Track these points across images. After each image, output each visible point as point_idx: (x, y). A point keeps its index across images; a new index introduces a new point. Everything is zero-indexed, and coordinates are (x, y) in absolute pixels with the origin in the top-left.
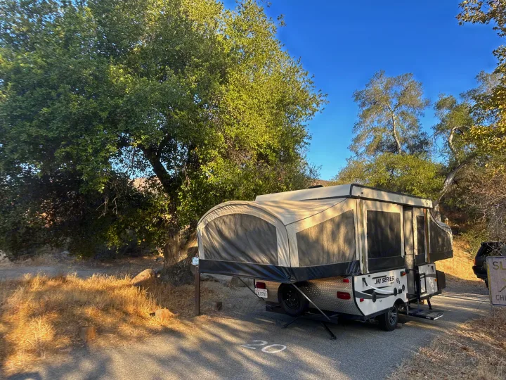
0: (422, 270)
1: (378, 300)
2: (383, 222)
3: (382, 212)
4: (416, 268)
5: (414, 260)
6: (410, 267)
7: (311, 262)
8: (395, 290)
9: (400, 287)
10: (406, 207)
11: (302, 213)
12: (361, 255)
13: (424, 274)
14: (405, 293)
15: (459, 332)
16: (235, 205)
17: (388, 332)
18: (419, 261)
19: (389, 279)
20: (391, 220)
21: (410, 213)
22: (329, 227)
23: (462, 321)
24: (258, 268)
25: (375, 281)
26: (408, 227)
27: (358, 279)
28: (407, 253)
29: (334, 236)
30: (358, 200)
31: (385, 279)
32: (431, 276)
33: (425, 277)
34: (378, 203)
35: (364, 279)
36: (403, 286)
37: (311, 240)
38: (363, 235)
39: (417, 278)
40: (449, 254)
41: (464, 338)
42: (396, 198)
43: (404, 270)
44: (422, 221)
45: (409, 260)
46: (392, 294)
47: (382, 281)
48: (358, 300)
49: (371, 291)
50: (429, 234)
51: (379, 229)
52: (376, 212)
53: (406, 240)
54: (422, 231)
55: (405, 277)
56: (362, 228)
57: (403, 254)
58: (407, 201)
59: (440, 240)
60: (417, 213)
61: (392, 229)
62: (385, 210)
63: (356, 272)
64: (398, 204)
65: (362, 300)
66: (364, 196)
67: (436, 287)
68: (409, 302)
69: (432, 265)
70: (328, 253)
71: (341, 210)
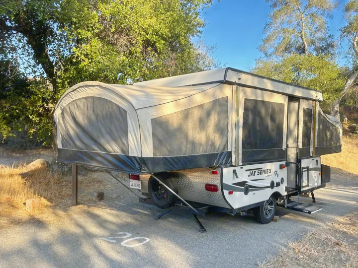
0: (305, 163)
1: (250, 193)
2: (263, 112)
3: (263, 102)
4: (298, 161)
5: (297, 153)
6: (292, 161)
7: (170, 152)
8: (272, 183)
9: (278, 180)
10: (292, 98)
11: (162, 97)
12: (234, 146)
13: (308, 168)
14: (283, 186)
15: (336, 226)
16: (87, 86)
17: (262, 225)
18: (303, 154)
19: (266, 171)
20: (273, 110)
21: (296, 104)
22: (197, 114)
23: (342, 215)
24: (110, 158)
25: (248, 173)
26: (293, 118)
27: (227, 171)
28: (289, 146)
29: (202, 123)
30: (234, 87)
31: (261, 171)
32: (315, 169)
33: (308, 171)
34: (259, 91)
35: (235, 172)
36: (282, 179)
37: (171, 128)
38: (237, 125)
39: (299, 172)
40: (338, 149)
41: (340, 232)
42: (281, 87)
43: (284, 163)
44: (309, 114)
45: (292, 154)
46: (268, 187)
47: (256, 173)
48: (226, 192)
49: (243, 184)
50: (317, 127)
51: (258, 119)
52: (256, 101)
53: (290, 132)
54: (309, 124)
55: (285, 170)
56: (236, 117)
57: (284, 147)
58: (294, 91)
59: (328, 134)
60: (304, 105)
61: (273, 119)
62: (267, 99)
63: (226, 163)
64: (283, 94)
65: (231, 193)
66: (242, 82)
67: (320, 181)
68: (289, 196)
69: (317, 158)
70: (193, 143)
71: (213, 95)
